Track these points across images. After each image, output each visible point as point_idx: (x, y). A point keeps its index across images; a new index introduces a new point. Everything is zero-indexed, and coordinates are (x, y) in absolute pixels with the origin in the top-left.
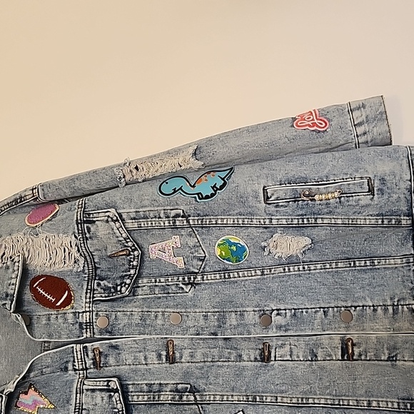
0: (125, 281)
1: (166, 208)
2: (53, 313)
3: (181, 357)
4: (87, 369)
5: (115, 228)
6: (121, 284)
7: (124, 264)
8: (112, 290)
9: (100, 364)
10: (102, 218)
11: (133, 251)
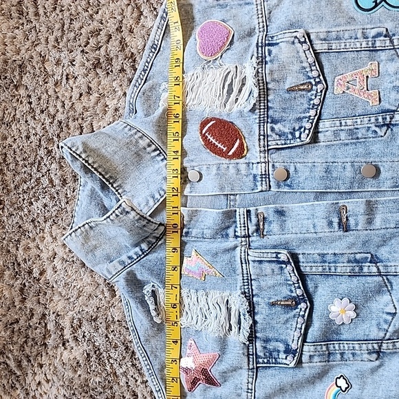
0: (304, 124)
1: (365, 27)
2: (224, 162)
3: (357, 225)
4: (249, 236)
5: (301, 51)
6: (300, 128)
7: (302, 104)
8: (290, 137)
9: (263, 231)
10: (287, 39)
11: (317, 84)
